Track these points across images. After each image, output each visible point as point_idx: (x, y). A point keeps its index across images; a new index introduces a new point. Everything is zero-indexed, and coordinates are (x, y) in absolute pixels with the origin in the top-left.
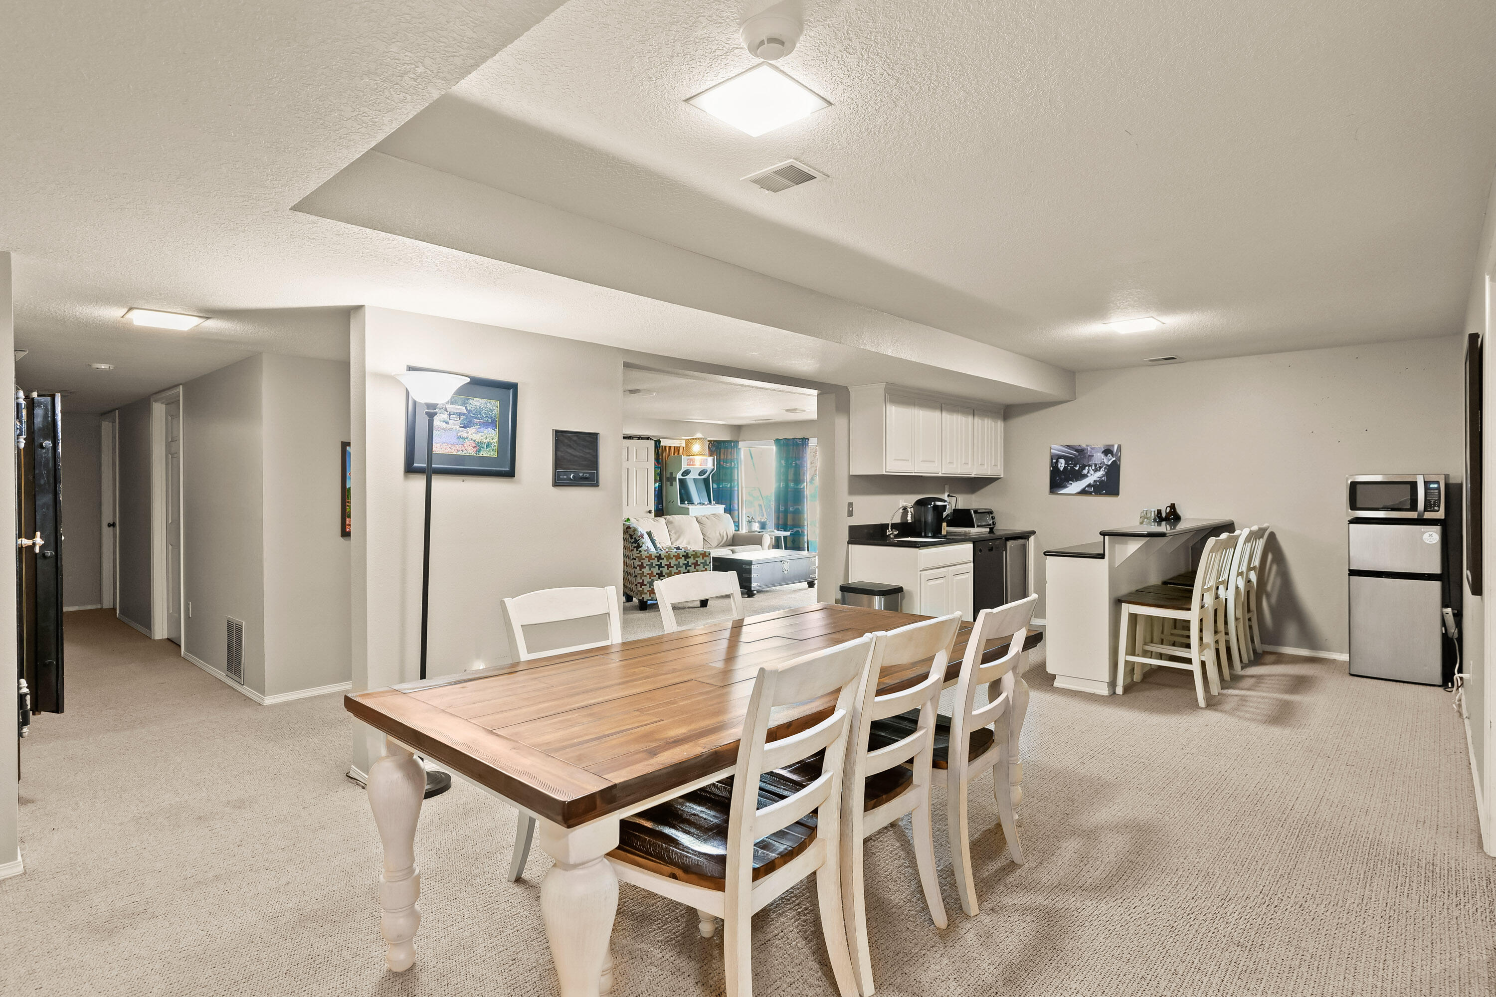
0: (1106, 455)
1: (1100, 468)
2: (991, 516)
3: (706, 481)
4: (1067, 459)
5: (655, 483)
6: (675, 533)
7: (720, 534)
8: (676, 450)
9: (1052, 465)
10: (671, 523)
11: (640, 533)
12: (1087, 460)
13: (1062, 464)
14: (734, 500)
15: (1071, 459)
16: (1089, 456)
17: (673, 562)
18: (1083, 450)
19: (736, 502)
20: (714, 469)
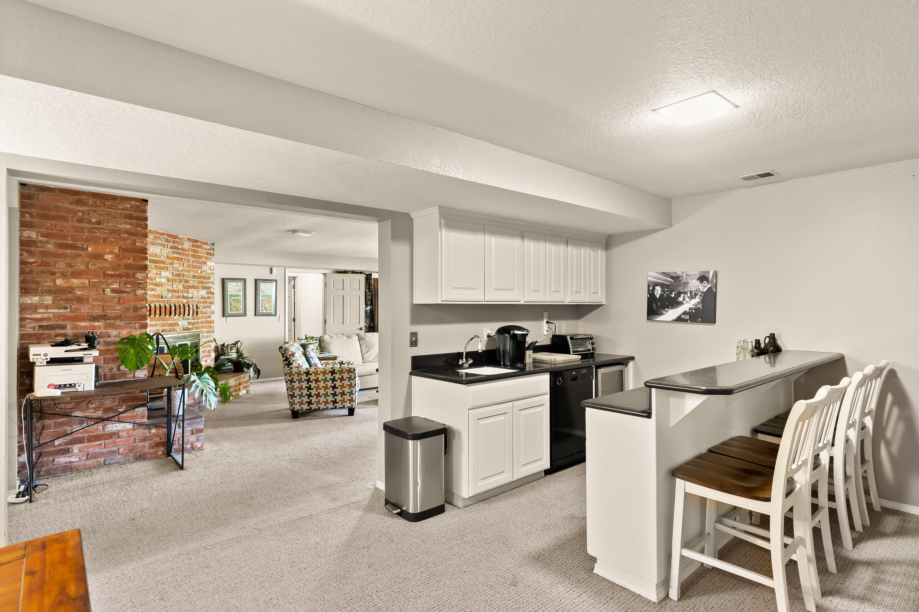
0: (701, 282)
1: (696, 295)
2: (591, 341)
4: (662, 285)
5: (366, 307)
6: (366, 347)
9: (649, 293)
10: (363, 339)
12: (682, 287)
13: (658, 291)
15: (668, 286)
16: (684, 283)
17: (321, 377)
18: (679, 278)
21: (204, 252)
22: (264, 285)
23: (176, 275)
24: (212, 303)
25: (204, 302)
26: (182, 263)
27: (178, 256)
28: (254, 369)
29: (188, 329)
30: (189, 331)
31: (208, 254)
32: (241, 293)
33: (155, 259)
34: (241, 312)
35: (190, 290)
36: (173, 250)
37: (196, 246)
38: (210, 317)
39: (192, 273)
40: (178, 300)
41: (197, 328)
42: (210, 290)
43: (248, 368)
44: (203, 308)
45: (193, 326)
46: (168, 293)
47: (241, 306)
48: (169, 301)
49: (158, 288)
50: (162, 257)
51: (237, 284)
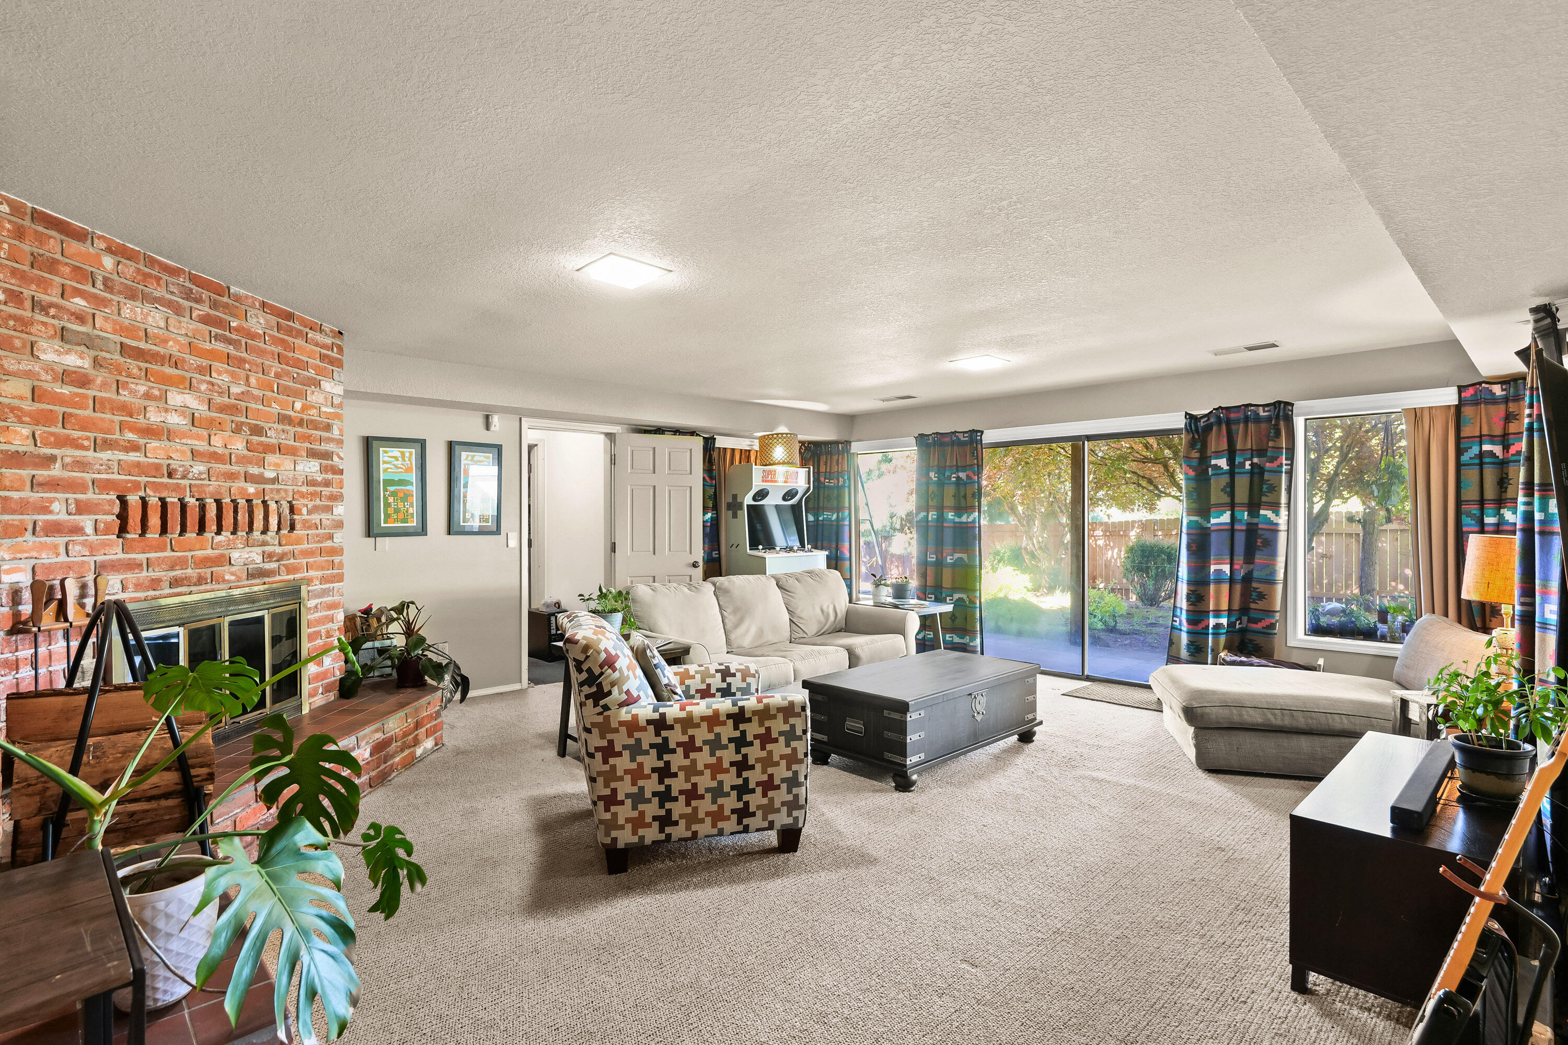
3: (796, 509)
5: (704, 513)
6: (735, 612)
7: (822, 611)
8: (743, 456)
10: (726, 591)
11: (603, 656)
14: (843, 541)
17: (701, 735)
19: (847, 544)
20: (809, 488)
21: (312, 350)
22: (470, 458)
23: (223, 409)
24: (337, 498)
25: (314, 495)
26: (242, 374)
27: (231, 350)
28: (453, 677)
29: (262, 573)
30: (267, 580)
31: (323, 357)
32: (413, 477)
33: (142, 345)
34: (413, 523)
35: (271, 458)
36: (212, 329)
37: (290, 331)
38: (331, 537)
39: (276, 408)
40: (228, 484)
41: (290, 570)
42: (330, 462)
43: (440, 678)
44: (309, 513)
45: (278, 563)
46: (191, 463)
47: (414, 510)
48: (196, 485)
49: (154, 444)
50: (171, 343)
51: (403, 454)
